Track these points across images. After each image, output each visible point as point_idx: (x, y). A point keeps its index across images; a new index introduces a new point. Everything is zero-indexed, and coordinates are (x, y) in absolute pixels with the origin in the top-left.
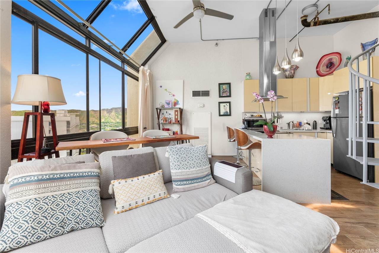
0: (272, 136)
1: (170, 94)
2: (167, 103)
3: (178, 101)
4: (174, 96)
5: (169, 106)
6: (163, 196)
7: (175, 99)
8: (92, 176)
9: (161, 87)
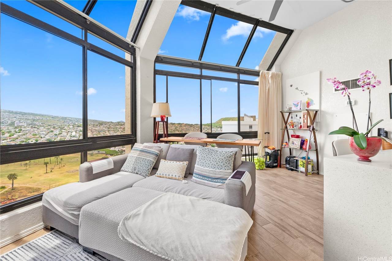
0: (370, 158)
1: (302, 93)
2: (295, 105)
3: (312, 101)
4: (306, 94)
5: (297, 108)
6: (177, 177)
7: (308, 98)
8: (153, 154)
9: (291, 86)
